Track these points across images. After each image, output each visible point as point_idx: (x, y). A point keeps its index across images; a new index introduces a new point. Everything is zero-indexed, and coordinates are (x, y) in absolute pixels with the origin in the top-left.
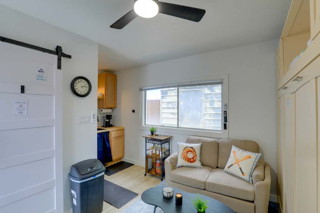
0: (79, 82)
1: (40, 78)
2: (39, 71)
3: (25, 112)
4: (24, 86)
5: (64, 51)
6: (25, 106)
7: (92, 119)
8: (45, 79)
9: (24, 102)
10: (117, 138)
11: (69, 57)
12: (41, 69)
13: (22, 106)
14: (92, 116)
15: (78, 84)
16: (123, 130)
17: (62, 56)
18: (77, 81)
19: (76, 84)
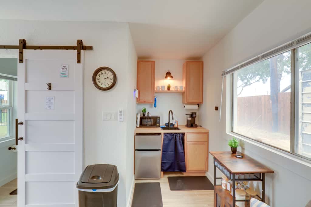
0: (102, 73)
1: (64, 75)
2: (63, 69)
3: (52, 106)
4: (51, 84)
5: (85, 44)
6: (52, 101)
7: (119, 117)
8: (67, 75)
9: (51, 97)
10: (196, 143)
11: (91, 48)
12: (64, 67)
13: (50, 101)
14: (119, 113)
15: (101, 76)
16: (207, 134)
17: (81, 49)
18: (100, 73)
19: (99, 76)
